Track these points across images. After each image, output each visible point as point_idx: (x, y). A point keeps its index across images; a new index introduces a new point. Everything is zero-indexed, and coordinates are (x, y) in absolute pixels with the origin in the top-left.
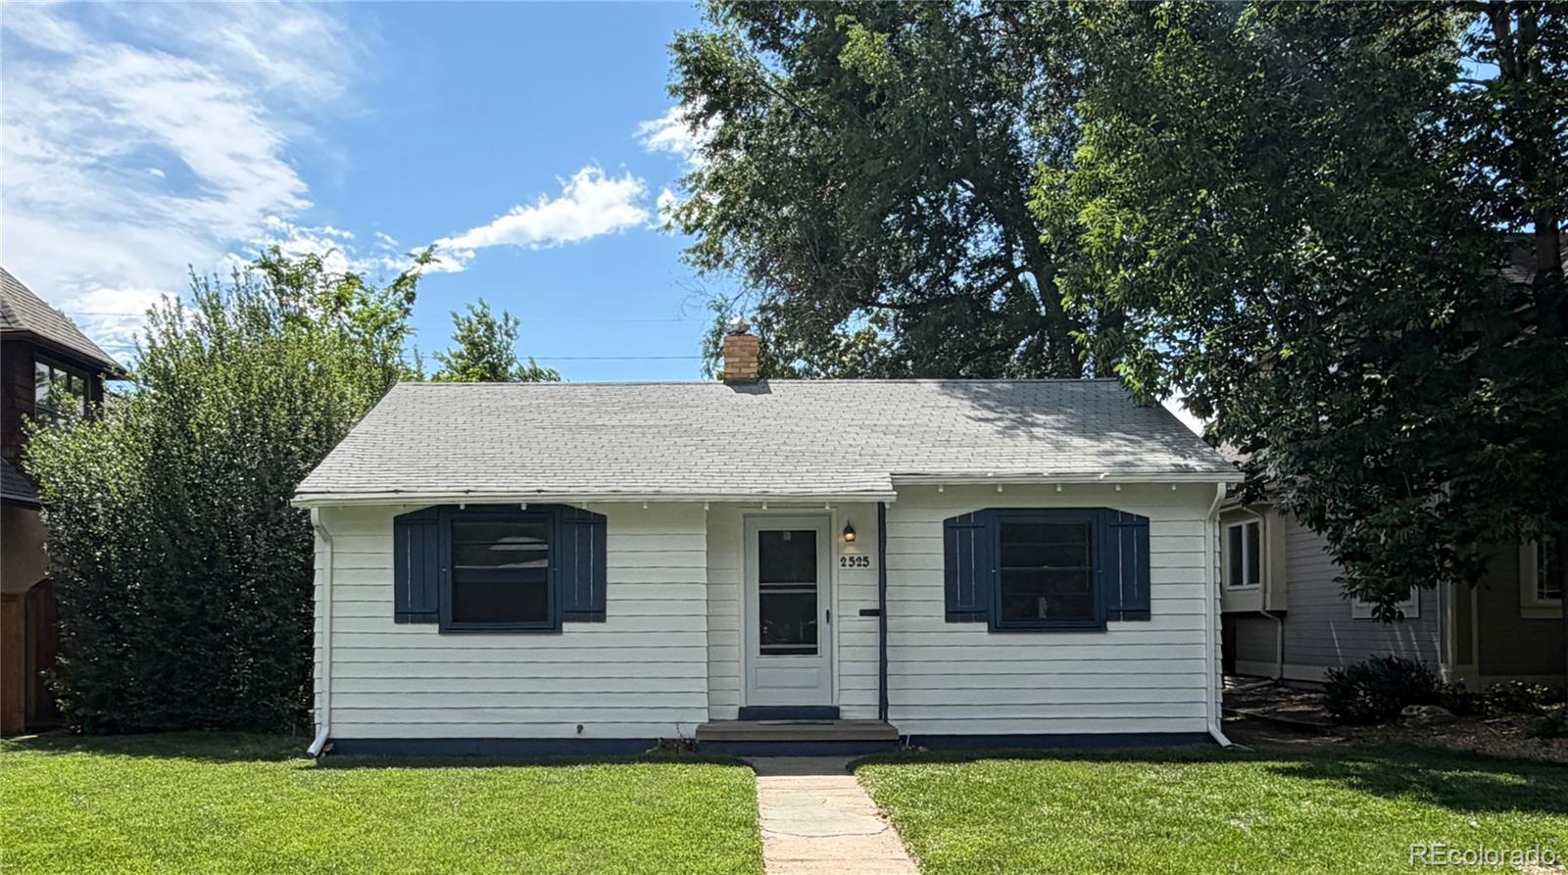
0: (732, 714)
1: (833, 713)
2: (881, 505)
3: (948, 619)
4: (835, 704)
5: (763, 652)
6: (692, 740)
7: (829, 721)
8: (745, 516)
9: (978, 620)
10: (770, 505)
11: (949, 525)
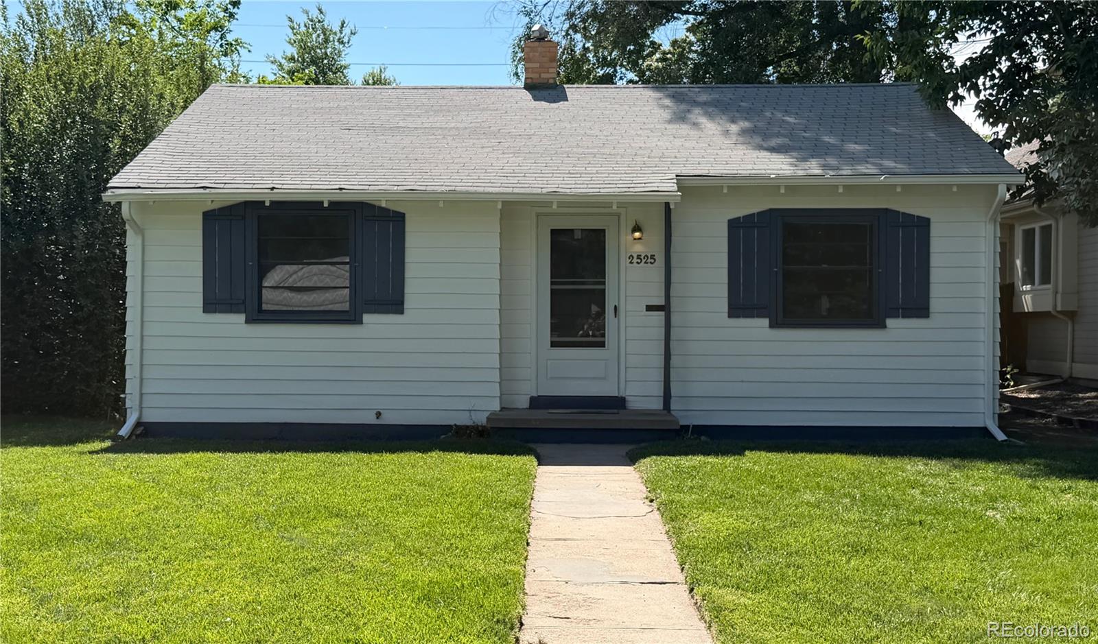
0: (524, 403)
1: (618, 403)
2: (667, 204)
3: (730, 316)
4: (622, 394)
5: (554, 344)
6: (483, 427)
7: (615, 411)
8: (538, 215)
9: (760, 316)
10: (561, 204)
11: (734, 224)
